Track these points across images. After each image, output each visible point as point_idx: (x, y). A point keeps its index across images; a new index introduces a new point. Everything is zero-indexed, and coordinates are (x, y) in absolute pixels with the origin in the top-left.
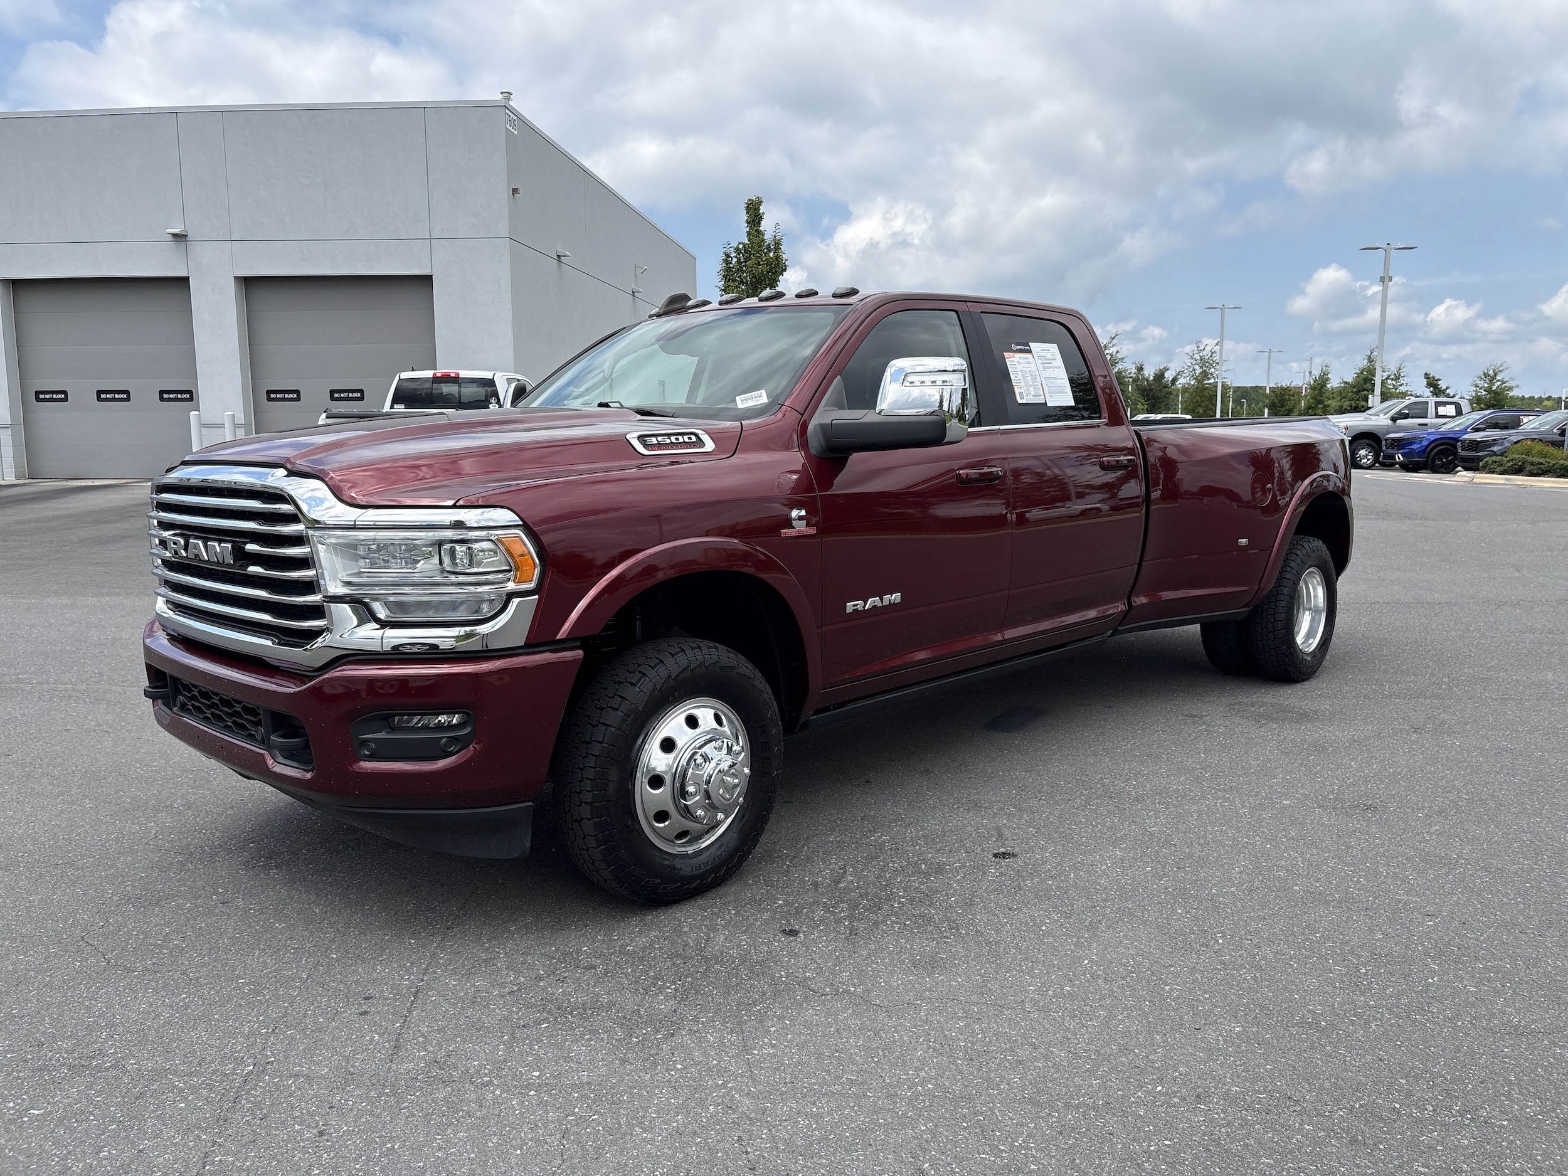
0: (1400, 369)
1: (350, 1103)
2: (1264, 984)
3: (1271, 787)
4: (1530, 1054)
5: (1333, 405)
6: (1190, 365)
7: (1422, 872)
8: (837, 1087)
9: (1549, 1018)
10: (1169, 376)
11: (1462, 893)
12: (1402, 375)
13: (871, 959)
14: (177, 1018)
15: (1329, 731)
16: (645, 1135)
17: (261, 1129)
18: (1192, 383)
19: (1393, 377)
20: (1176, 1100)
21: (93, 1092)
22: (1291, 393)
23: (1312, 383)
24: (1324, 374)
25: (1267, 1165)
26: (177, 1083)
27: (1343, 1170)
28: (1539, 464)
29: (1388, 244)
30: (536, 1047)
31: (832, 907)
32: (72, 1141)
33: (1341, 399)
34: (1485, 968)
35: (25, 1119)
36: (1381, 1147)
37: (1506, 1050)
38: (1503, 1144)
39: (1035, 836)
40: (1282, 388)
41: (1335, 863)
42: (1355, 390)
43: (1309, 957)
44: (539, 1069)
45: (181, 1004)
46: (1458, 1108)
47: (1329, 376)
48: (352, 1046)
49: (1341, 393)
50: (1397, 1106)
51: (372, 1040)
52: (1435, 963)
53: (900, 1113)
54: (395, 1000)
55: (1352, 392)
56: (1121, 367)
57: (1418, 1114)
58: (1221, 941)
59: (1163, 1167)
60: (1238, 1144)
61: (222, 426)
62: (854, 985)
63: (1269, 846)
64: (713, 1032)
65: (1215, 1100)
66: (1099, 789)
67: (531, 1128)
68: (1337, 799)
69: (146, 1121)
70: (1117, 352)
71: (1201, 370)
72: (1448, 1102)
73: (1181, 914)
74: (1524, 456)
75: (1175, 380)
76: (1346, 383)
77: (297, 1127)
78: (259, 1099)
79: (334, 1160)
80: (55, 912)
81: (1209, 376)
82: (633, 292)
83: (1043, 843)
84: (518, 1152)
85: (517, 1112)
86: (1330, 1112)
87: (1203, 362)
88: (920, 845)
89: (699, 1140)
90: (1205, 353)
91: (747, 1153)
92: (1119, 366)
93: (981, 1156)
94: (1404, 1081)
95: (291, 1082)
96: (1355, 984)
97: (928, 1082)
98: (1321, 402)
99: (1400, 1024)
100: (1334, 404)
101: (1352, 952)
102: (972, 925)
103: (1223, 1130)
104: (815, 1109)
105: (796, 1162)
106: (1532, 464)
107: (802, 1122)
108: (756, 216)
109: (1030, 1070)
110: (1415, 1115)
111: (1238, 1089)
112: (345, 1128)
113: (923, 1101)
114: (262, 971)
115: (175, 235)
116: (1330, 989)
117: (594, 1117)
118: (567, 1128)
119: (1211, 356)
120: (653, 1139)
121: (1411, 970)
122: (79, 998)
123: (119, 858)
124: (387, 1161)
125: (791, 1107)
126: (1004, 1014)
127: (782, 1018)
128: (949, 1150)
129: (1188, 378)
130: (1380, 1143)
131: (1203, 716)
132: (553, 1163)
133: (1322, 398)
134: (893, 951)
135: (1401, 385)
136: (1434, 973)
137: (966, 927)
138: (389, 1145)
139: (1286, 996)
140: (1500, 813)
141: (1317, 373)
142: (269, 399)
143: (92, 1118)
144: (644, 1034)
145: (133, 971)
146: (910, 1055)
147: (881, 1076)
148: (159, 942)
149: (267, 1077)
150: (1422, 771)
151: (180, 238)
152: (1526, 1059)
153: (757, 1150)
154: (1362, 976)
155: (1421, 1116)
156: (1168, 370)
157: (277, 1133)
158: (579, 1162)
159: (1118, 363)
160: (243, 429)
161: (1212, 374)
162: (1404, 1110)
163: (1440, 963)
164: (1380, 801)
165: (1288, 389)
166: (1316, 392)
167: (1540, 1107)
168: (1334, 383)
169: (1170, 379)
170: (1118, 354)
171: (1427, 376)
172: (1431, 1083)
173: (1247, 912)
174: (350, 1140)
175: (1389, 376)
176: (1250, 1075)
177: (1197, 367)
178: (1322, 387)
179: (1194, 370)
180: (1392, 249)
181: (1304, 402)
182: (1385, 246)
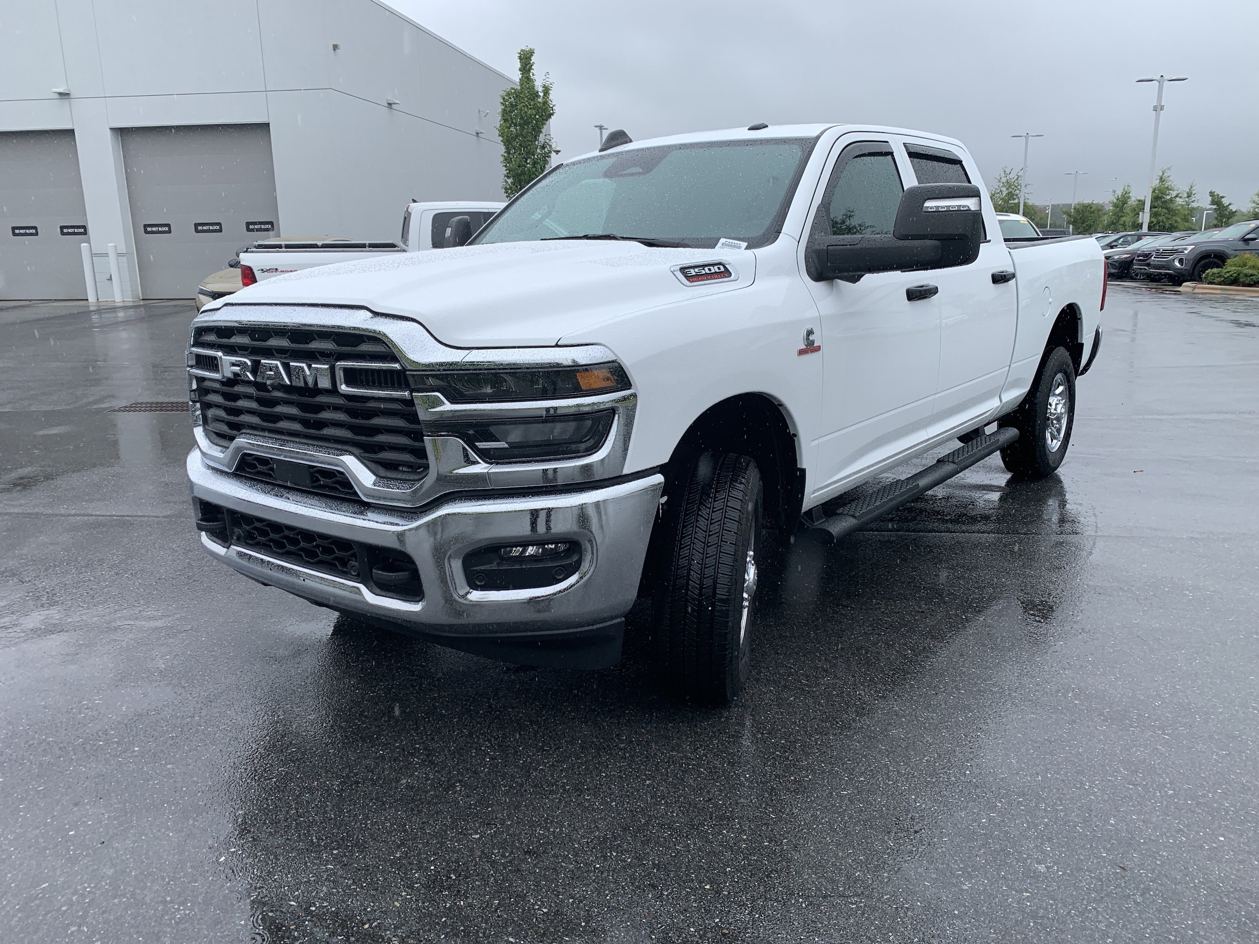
0: (1191, 187)
6: (997, 187)
12: (1193, 192)
18: (1000, 203)
22: (1092, 210)
23: (1115, 201)
24: (1127, 192)
28: (1251, 275)
29: (1162, 76)
47: (1129, 195)
61: (106, 255)
71: (1007, 192)
74: (1240, 268)
81: (1015, 197)
82: (477, 134)
87: (1009, 184)
90: (1011, 176)
98: (1119, 218)
106: (1246, 275)
108: (526, 65)
115: (60, 94)
119: (1017, 179)
133: (1122, 214)
135: (1192, 202)
141: (1119, 193)
142: (146, 232)
151: (64, 95)
160: (125, 258)
161: (1017, 195)
165: (1090, 206)
166: (1118, 209)
168: (1132, 200)
171: (1212, 194)
175: (1178, 194)
177: (1004, 189)
178: (1123, 205)
179: (1001, 191)
180: (1165, 80)
181: (1106, 220)
182: (1158, 78)
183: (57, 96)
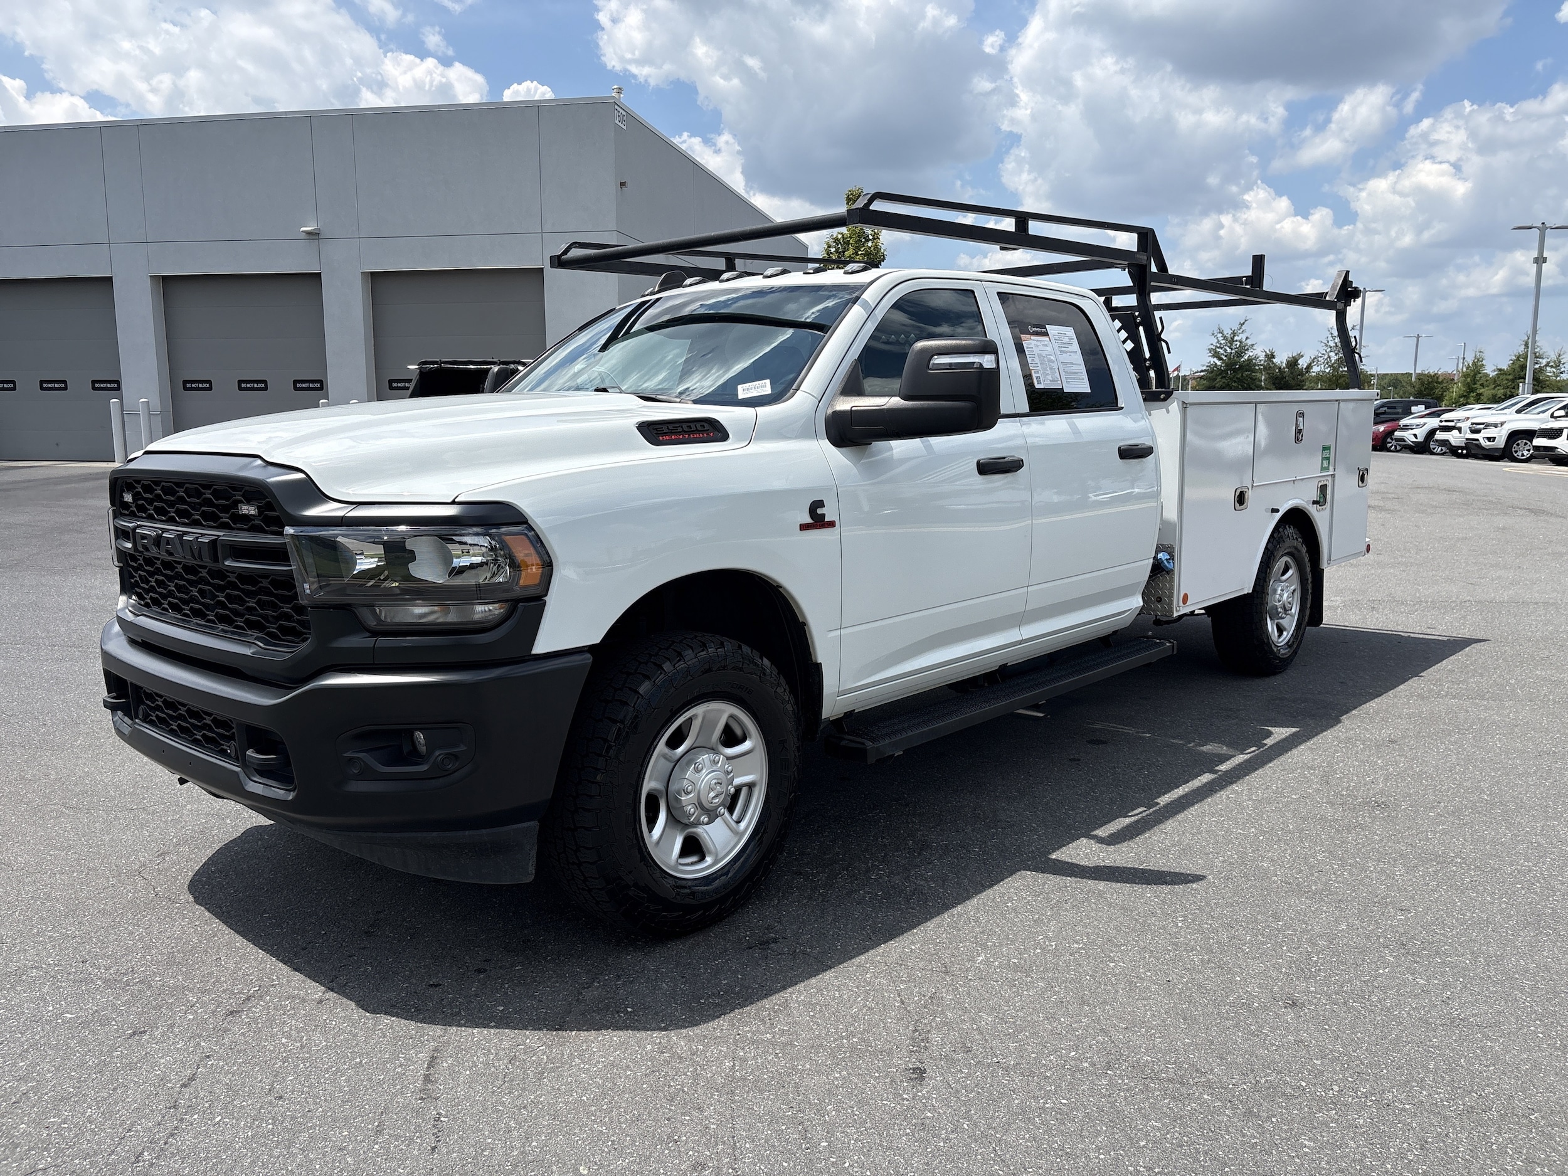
0: (1559, 356)
1: (334, 1023)
2: (1209, 966)
3: (1284, 781)
4: (1458, 1046)
5: (1485, 394)
6: (1324, 352)
7: (1410, 870)
8: (768, 1035)
9: (1491, 1013)
10: (1303, 363)
11: (1446, 891)
12: (1562, 362)
13: (835, 924)
14: (204, 944)
15: (1366, 729)
16: (582, 1066)
17: (253, 1040)
18: (1327, 371)
19: (1552, 364)
20: (1086, 1065)
21: (119, 1002)
22: (1440, 380)
23: (1465, 369)
24: (1478, 360)
25: (1153, 1127)
26: (191, 998)
27: (1227, 1137)
29: (1543, 223)
30: (506, 986)
31: (812, 876)
32: (94, 1041)
33: (1495, 387)
34: (1443, 962)
35: (60, 1021)
36: (1274, 1120)
37: (1435, 1040)
38: (1399, 1125)
39: (1029, 819)
40: (1429, 375)
41: (1323, 857)
42: (1510, 377)
43: (1263, 943)
44: (504, 1005)
45: (210, 932)
46: (1364, 1090)
47: (1484, 362)
48: (347, 976)
49: (1495, 381)
50: (1304, 1084)
51: (365, 971)
52: (1392, 955)
53: (820, 1061)
54: (394, 938)
55: (1507, 380)
56: (1251, 354)
57: (1323, 1093)
58: (1180, 924)
59: (1052, 1122)
60: (1132, 1107)
62: (812, 947)
63: (1261, 838)
64: (668, 982)
65: (1124, 1067)
66: (1108, 777)
67: (484, 1054)
68: (1349, 795)
69: (157, 1028)
70: (1247, 338)
71: (1336, 357)
72: (1356, 1084)
73: (1150, 897)
75: (1309, 367)
76: (1500, 370)
77: (284, 1040)
78: (257, 1015)
79: (308, 1069)
80: (121, 850)
83: (1034, 825)
84: (468, 1072)
85: (475, 1039)
86: (1233, 1085)
87: (1339, 349)
88: (913, 822)
89: (629, 1073)
91: (670, 1086)
92: (1250, 353)
93: (884, 1102)
94: (1318, 1062)
95: (287, 1003)
96: (1302, 970)
97: (854, 1036)
98: (1472, 390)
99: (1335, 1010)
100: (1487, 392)
101: (1310, 940)
102: (941, 898)
103: (1122, 1094)
104: (742, 1054)
105: (712, 1097)
107: (727, 1064)
109: (954, 1030)
110: (1318, 1094)
111: (1149, 1058)
112: (325, 1043)
113: (845, 1052)
114: (286, 908)
116: (1274, 974)
117: (541, 1048)
118: (515, 1056)
120: (588, 1069)
121: (1364, 960)
122: (125, 924)
123: (186, 806)
124: (352, 1073)
125: (720, 1051)
126: (946, 980)
127: (736, 972)
128: (855, 1096)
129: (1322, 366)
130: (1274, 1116)
131: (1239, 710)
132: (495, 1083)
133: (1476, 386)
134: (858, 918)
135: (1561, 373)
136: (1386, 964)
137: (935, 899)
138: (358, 1060)
139: (1227, 978)
140: (1517, 815)
141: (1470, 360)
142: (392, 388)
143: (114, 1023)
144: (606, 980)
145: (176, 903)
146: (844, 1011)
147: (812, 1029)
148: (204, 879)
149: (268, 998)
150: (1451, 771)
151: (313, 236)
152: (1453, 1050)
153: (679, 1085)
154: (1312, 964)
155: (1324, 1095)
156: (1302, 356)
157: (266, 1044)
158: (518, 1084)
159: (1247, 350)
162: (1309, 1088)
163: (1398, 955)
164: (1395, 799)
165: (1436, 376)
166: (1469, 379)
167: (1449, 1094)
168: (1490, 370)
169: (1305, 367)
170: (1248, 340)
172: (1346, 1066)
173: (1216, 899)
174: (325, 1053)
175: (1548, 363)
176: (1166, 1047)
177: (1332, 354)
178: (1475, 375)
179: (1329, 357)
180: (1547, 228)
181: (1456, 390)
182: (1540, 225)
183: (303, 236)
